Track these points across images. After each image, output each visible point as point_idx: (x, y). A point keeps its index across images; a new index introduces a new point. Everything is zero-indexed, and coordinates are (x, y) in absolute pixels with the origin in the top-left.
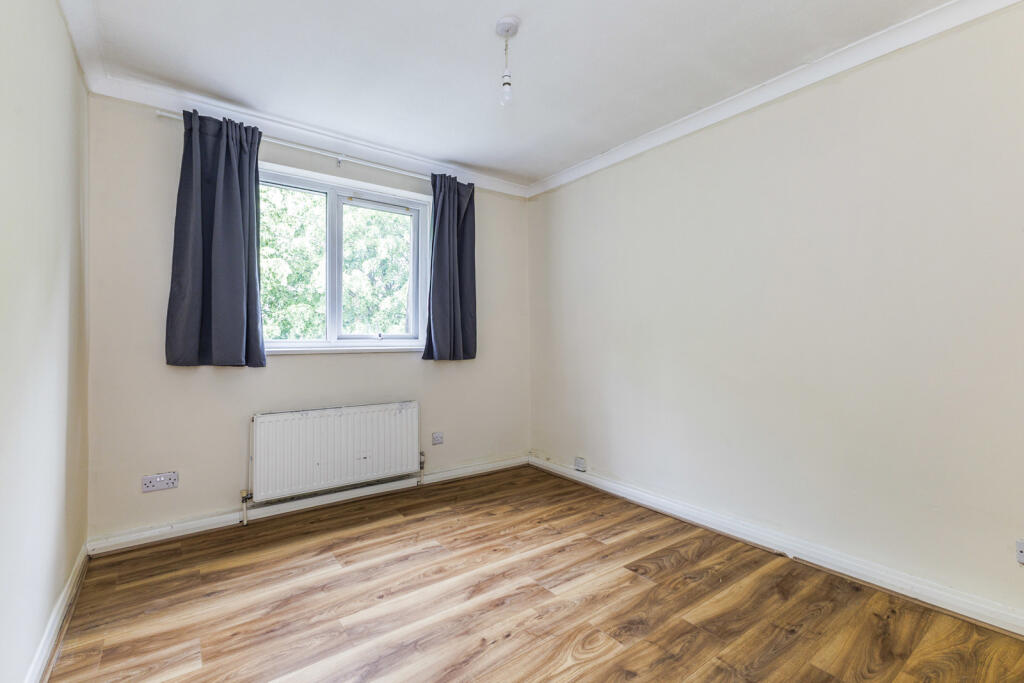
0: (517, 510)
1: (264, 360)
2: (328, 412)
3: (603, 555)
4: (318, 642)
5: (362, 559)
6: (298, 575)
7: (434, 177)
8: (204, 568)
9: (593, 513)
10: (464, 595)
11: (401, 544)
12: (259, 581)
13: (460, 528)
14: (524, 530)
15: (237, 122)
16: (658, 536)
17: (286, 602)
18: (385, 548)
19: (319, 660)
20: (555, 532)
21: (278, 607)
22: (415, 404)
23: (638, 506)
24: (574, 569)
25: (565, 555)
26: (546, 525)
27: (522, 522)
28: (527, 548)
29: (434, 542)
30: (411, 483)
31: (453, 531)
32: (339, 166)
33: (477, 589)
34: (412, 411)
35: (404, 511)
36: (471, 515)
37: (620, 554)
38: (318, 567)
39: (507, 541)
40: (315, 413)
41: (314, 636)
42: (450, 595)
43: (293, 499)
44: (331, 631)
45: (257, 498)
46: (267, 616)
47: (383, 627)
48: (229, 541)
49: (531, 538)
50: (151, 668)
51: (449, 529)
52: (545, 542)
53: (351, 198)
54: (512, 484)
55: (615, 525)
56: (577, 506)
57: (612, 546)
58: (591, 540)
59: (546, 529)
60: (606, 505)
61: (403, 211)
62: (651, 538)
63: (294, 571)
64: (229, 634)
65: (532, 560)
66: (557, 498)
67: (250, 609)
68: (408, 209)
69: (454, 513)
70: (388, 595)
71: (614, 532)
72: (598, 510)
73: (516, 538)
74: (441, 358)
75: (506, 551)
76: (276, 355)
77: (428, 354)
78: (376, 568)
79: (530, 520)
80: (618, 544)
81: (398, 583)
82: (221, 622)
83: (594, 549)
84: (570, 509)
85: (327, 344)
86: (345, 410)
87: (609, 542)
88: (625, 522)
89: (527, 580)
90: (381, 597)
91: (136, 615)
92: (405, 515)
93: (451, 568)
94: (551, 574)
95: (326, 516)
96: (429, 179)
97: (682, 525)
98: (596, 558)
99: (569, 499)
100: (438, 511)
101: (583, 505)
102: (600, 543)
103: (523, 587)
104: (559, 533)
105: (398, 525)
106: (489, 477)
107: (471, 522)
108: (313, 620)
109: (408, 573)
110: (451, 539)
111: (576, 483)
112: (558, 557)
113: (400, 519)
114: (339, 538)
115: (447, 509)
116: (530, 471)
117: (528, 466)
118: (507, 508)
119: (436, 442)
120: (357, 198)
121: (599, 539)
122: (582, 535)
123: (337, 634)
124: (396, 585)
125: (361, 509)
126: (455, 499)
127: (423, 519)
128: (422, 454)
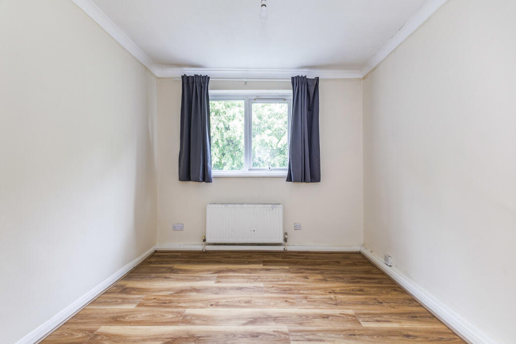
0: (325, 280)
1: (211, 179)
2: (236, 205)
3: (351, 333)
4: (171, 316)
5: (225, 282)
6: (198, 281)
7: (293, 78)
8: (176, 266)
9: (375, 299)
10: (244, 322)
11: (247, 280)
12: (184, 278)
13: (282, 281)
14: (318, 294)
15: (199, 75)
16: (416, 337)
17: (182, 291)
18: (239, 280)
19: (162, 325)
20: (335, 303)
21: (177, 293)
22: (281, 206)
23: (421, 305)
24: (321, 334)
25: (326, 321)
26: (332, 296)
27: (320, 289)
28: (307, 307)
29: (262, 285)
30: (281, 248)
31: (278, 281)
32: (246, 85)
33: (254, 321)
34: (279, 210)
35: (265, 263)
36: (294, 275)
37: (367, 338)
38: (207, 280)
39: (297, 298)
40: (231, 205)
41: (172, 312)
42: (238, 318)
43: (225, 244)
44: (179, 313)
45: (208, 241)
46: (171, 295)
47: (197, 322)
48: (194, 257)
49: (314, 301)
50: (124, 301)
51: (277, 280)
52: (320, 307)
53: (255, 99)
54: (338, 262)
55: (385, 314)
56: (368, 289)
57: (367, 329)
58: (354, 319)
59: (330, 298)
60: (393, 295)
61: (282, 101)
62: (408, 336)
63: (198, 278)
64: (154, 297)
65: (300, 316)
66: (359, 280)
67: (169, 290)
68: (285, 99)
69: (288, 271)
70: (215, 305)
71: (379, 319)
72: (381, 298)
73: (306, 298)
74: (295, 181)
75: (292, 304)
76: (217, 177)
77: (289, 179)
78: (225, 289)
79: (325, 289)
80: (373, 329)
81: (224, 301)
82: (157, 291)
83: (349, 326)
84: (361, 290)
85: (244, 173)
86: (245, 206)
87: (365, 325)
88: (396, 314)
89: (284, 328)
90: (211, 305)
91: (142, 278)
92: (264, 265)
93: (255, 302)
94: (303, 331)
95: (233, 256)
96: (291, 80)
97: (452, 336)
98: (345, 333)
99: (368, 283)
100: (281, 267)
101: (373, 291)
102: (359, 323)
103: (278, 332)
104: (336, 305)
105: (255, 270)
106: (327, 255)
107: (291, 279)
108: (180, 305)
109: (234, 297)
110: (271, 286)
111: (383, 273)
112: (319, 321)
113: (261, 266)
114: (227, 268)
115: (287, 267)
116: (358, 257)
117: (359, 253)
118: (320, 277)
119: (297, 227)
120: (258, 99)
121: (360, 320)
122: (351, 312)
123: (180, 316)
124: (223, 301)
125: (249, 256)
126: (296, 263)
127: (269, 270)
128: (286, 234)
